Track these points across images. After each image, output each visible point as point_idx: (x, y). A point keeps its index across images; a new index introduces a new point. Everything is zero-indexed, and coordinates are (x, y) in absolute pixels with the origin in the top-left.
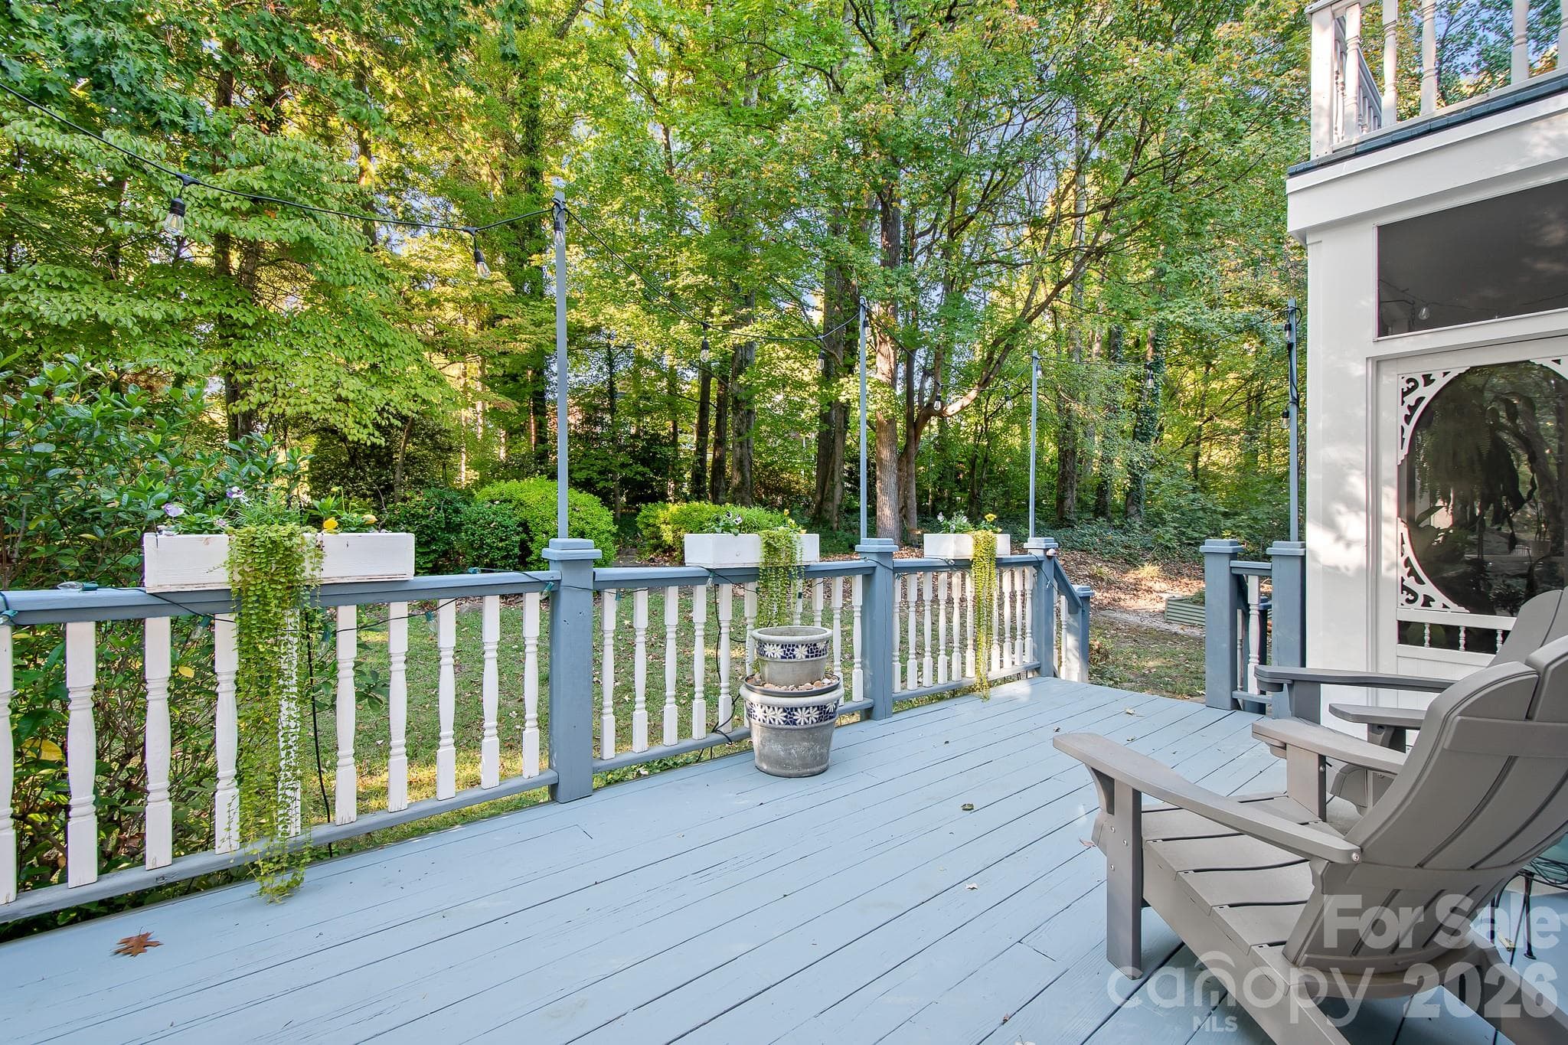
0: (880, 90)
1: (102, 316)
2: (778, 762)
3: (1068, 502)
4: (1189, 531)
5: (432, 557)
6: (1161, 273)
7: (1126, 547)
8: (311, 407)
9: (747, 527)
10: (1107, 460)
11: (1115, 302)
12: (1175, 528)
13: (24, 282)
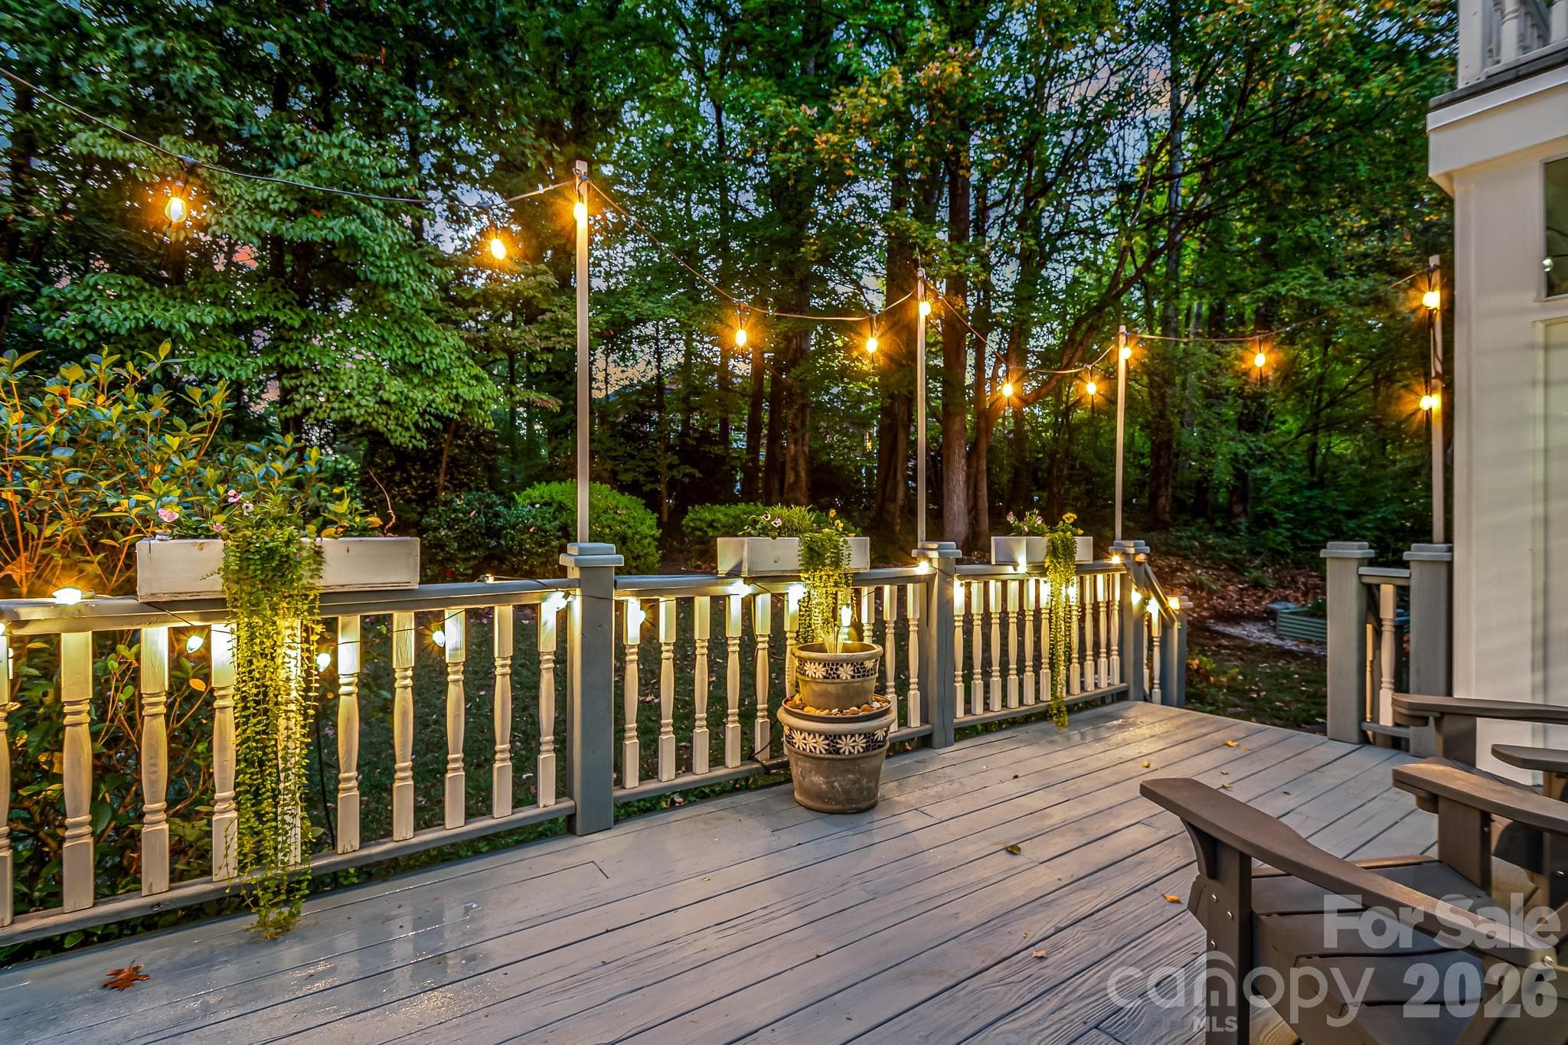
0: (946, 48)
1: (157, 322)
2: (819, 796)
3: (1162, 501)
4: (1306, 534)
5: (472, 563)
6: (1271, 239)
7: (1229, 552)
8: (355, 412)
9: (789, 530)
10: (1206, 453)
11: (1216, 273)
12: (1288, 530)
13: (88, 292)
